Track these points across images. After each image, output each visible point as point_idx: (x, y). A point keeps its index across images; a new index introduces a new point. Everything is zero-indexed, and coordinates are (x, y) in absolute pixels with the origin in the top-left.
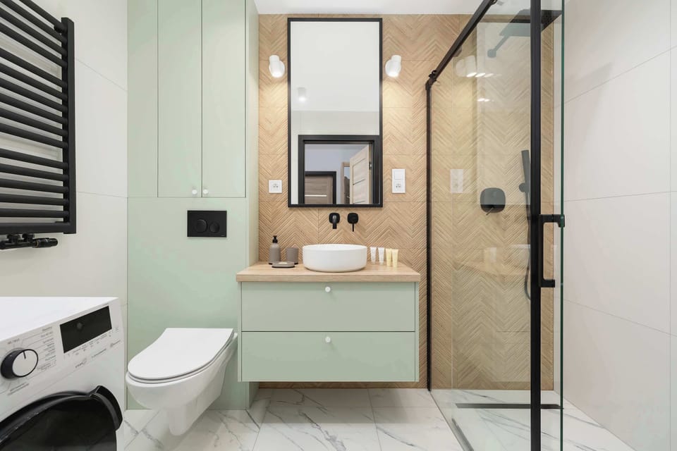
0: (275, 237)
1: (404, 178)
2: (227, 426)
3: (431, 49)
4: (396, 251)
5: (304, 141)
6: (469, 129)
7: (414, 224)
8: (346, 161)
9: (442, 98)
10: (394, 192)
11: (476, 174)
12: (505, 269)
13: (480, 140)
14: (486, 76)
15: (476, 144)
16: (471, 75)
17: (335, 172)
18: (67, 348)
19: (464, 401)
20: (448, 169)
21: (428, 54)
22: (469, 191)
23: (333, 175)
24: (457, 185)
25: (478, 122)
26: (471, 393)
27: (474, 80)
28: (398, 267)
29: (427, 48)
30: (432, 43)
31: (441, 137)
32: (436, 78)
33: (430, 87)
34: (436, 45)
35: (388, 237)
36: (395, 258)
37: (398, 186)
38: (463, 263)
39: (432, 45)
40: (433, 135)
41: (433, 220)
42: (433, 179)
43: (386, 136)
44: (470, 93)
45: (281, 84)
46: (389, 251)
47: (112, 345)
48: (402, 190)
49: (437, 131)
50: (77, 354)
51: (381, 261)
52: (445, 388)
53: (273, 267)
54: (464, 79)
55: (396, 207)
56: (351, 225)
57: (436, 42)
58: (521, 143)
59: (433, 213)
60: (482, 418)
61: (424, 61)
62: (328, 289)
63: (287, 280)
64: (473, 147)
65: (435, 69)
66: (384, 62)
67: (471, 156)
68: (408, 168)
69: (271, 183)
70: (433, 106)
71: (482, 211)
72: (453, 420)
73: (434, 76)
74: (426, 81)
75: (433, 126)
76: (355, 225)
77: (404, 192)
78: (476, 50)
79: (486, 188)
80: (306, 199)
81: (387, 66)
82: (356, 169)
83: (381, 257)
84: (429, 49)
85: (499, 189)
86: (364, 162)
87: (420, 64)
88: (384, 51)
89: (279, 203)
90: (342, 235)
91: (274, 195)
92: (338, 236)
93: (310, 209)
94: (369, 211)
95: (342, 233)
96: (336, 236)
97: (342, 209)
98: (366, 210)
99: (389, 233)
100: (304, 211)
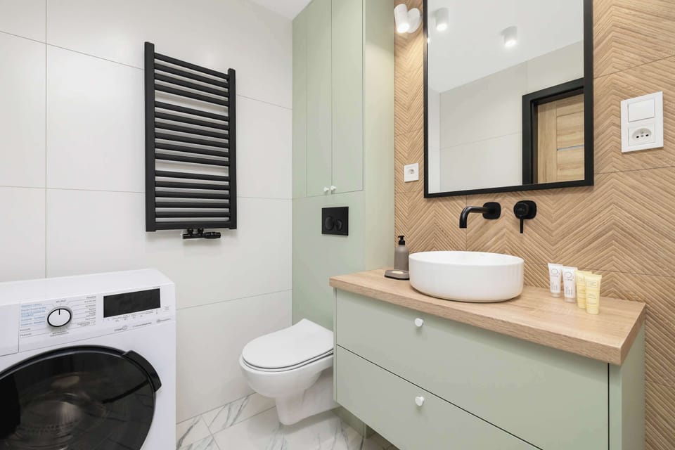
0: (402, 237)
1: (660, 113)
2: (335, 442)
10: (625, 150)
18: (106, 315)
35: (609, 245)
37: (644, 134)
45: (418, 38)
47: (159, 321)
50: (117, 321)
51: (569, 294)
55: (635, 182)
56: (519, 222)
62: (419, 322)
68: (670, 90)
69: (407, 168)
76: (527, 222)
77: (660, 145)
89: (415, 194)
90: (505, 238)
91: (411, 183)
92: (499, 239)
93: (454, 200)
94: (560, 196)
95: (504, 234)
96: (494, 239)
97: (505, 194)
98: (554, 193)
99: (613, 237)
100: (447, 202)
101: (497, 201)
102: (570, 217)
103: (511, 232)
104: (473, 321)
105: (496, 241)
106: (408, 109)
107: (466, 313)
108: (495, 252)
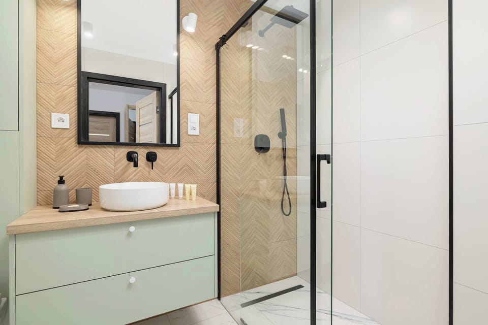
0: (61, 178)
1: (198, 122)
3: (219, 18)
4: (194, 186)
5: (88, 78)
6: (246, 88)
7: (206, 162)
8: (131, 104)
9: (227, 59)
10: (189, 134)
11: (251, 123)
12: (270, 195)
13: (254, 97)
14: (259, 50)
15: (251, 100)
16: (249, 46)
17: (118, 114)
19: (245, 301)
20: (232, 118)
21: (218, 20)
22: (247, 136)
23: (116, 116)
24: (239, 131)
25: (253, 83)
26: (249, 293)
27: (250, 50)
28: (196, 200)
29: (216, 15)
30: (220, 12)
31: (227, 91)
32: (225, 41)
33: (220, 48)
34: (223, 15)
35: (184, 173)
36: (194, 192)
37: (194, 128)
38: (243, 193)
39: (220, 14)
40: (222, 89)
41: (222, 158)
42: (222, 125)
43: (183, 83)
44: (247, 60)
45: (68, 9)
46: (188, 186)
48: (197, 132)
49: (224, 86)
51: (181, 196)
52: (231, 294)
53: (60, 211)
54: (244, 48)
55: (191, 147)
56: (150, 163)
57: (223, 13)
58: (279, 103)
59: (222, 153)
60: (261, 311)
61: (214, 25)
62: (132, 229)
63: (83, 224)
64: (249, 102)
65: (225, 34)
66: (181, 17)
67: (248, 109)
68: (202, 114)
69: (55, 116)
70: (222, 64)
71: (255, 151)
72: (241, 320)
73: (224, 39)
74: (216, 42)
75: (222, 81)
76: (154, 163)
77: (198, 134)
78: (251, 27)
79: (258, 134)
80: (90, 137)
81: (184, 21)
82: (142, 112)
83: (181, 192)
84: (218, 16)
85: (267, 136)
86: (151, 106)
87: (211, 28)
88: (181, 7)
89: (65, 140)
90: (140, 173)
91: (59, 130)
92: (137, 174)
93: (105, 147)
94: (167, 150)
95: (140, 171)
96: (134, 173)
97: (140, 147)
98: (164, 149)
99: (185, 170)
100: (98, 149)
101: (136, 150)
102: (171, 161)
103: (144, 169)
104: (169, 215)
105: (135, 175)
106: (56, 63)
107: (165, 212)
108: (135, 181)
